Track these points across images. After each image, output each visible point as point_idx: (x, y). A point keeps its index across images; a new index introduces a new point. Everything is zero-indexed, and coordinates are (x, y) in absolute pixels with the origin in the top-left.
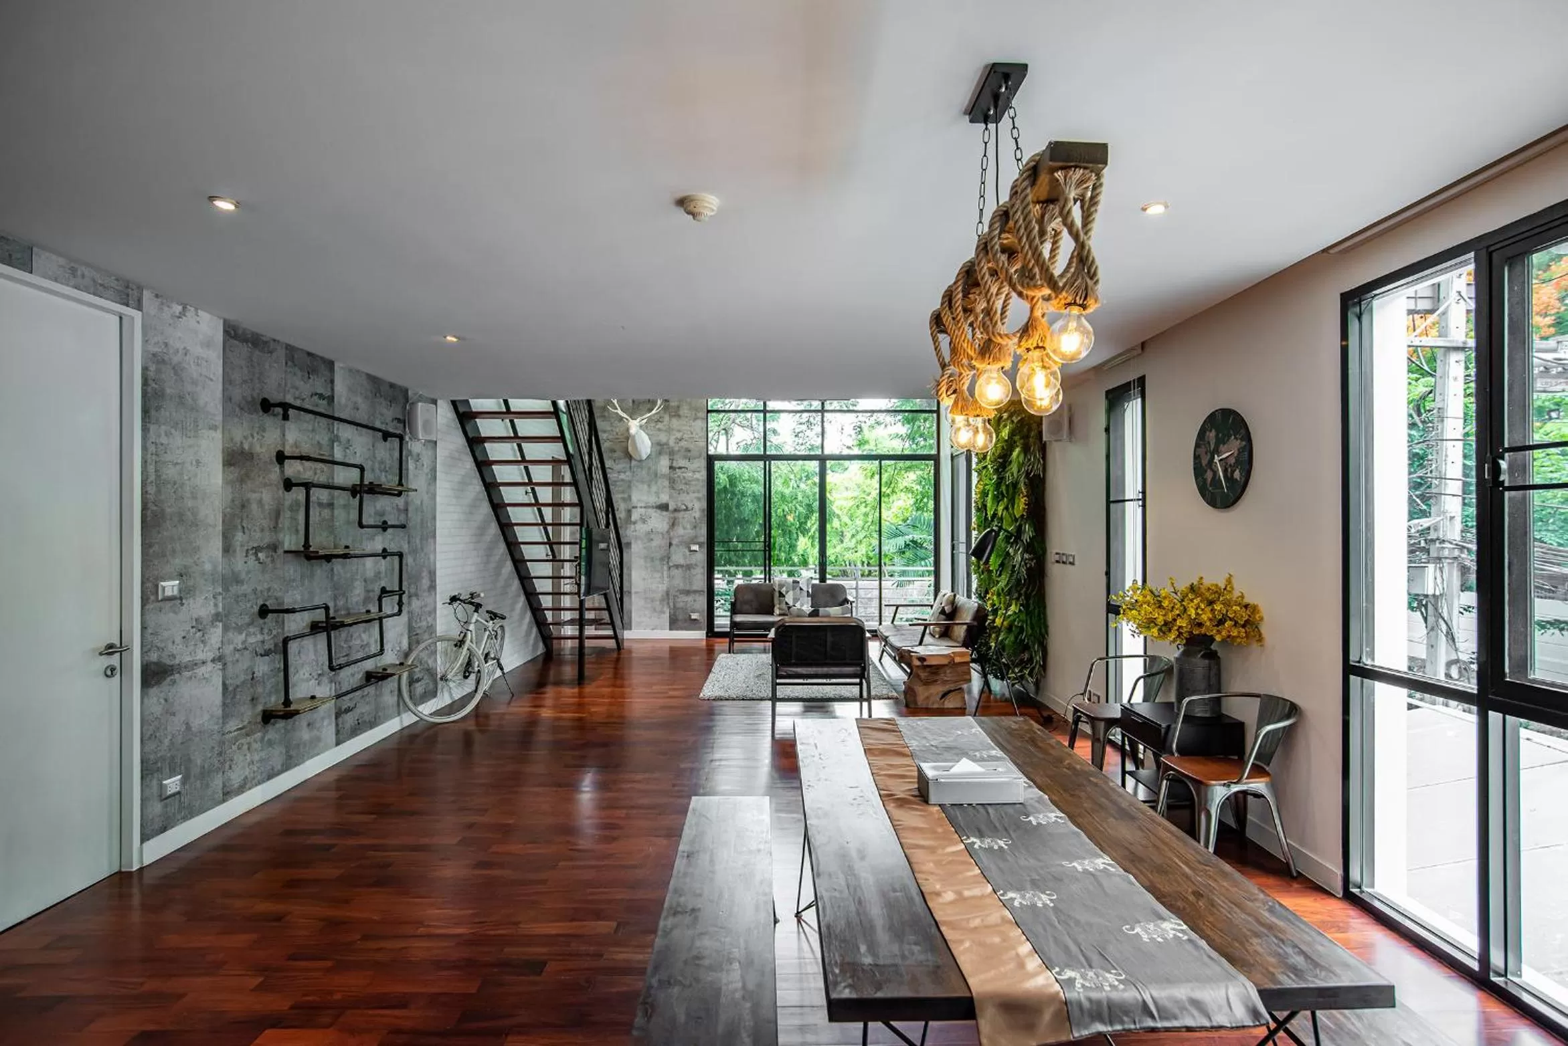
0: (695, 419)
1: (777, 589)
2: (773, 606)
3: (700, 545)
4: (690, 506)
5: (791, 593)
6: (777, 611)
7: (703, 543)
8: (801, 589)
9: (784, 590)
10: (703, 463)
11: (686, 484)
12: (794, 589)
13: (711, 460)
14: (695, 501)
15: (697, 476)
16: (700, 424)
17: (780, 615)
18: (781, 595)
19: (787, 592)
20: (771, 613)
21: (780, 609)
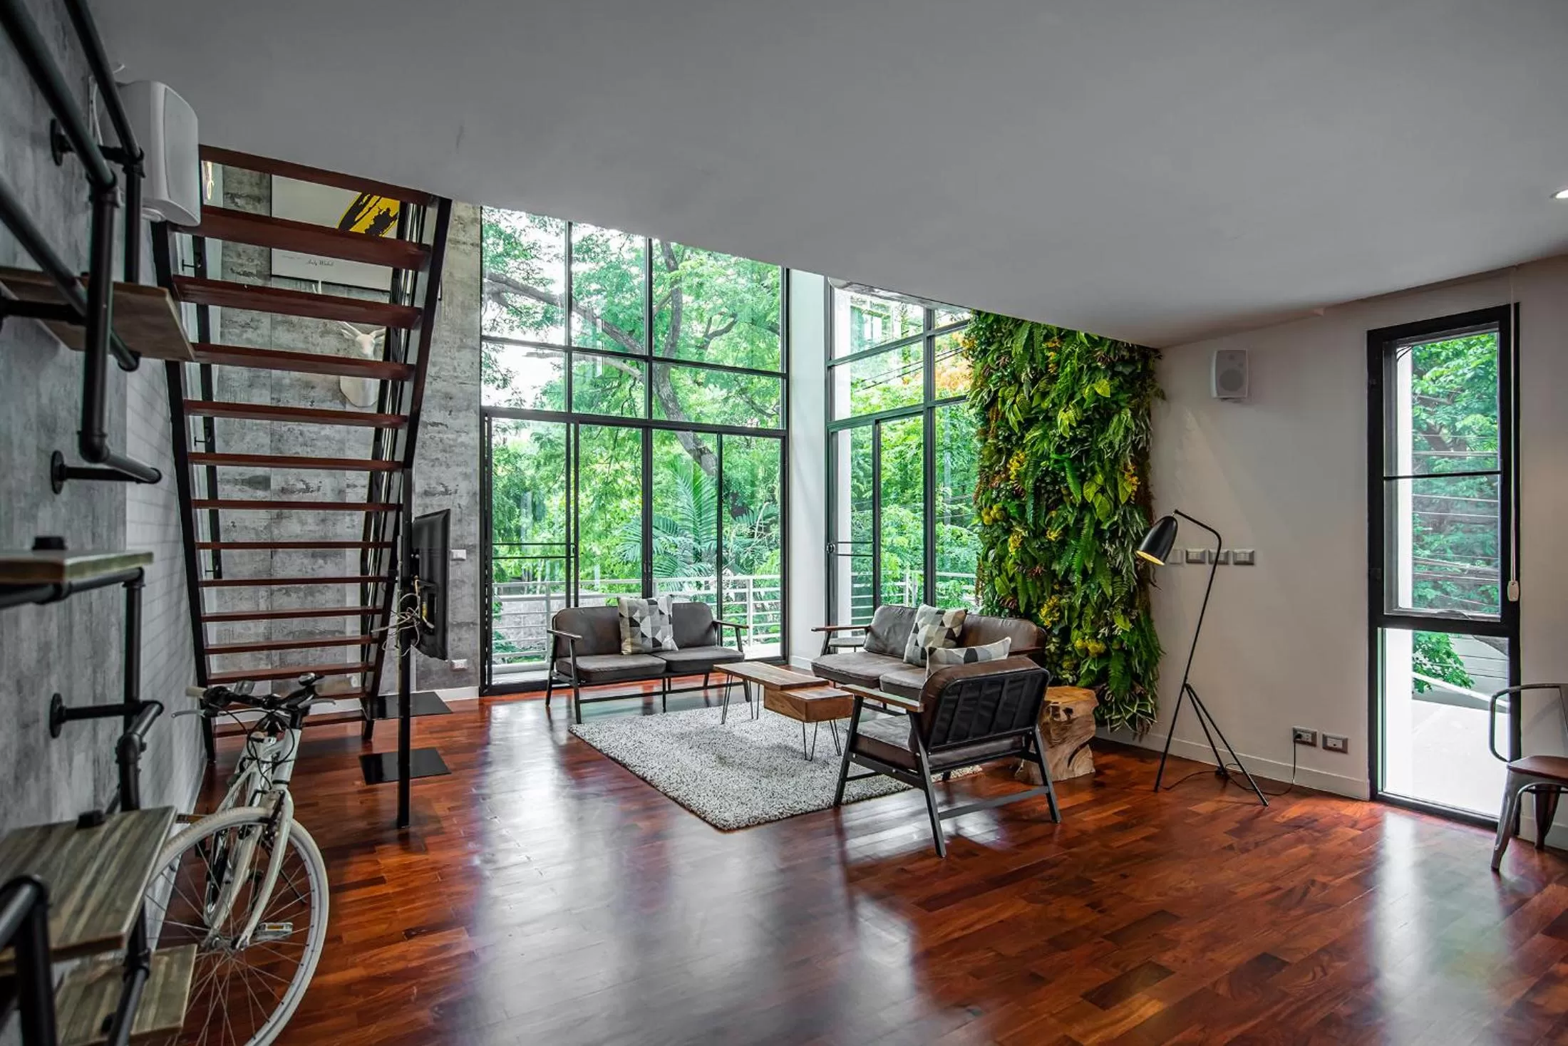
0: (460, 348)
1: (626, 614)
2: (619, 640)
3: (469, 550)
4: (451, 487)
5: (648, 619)
6: (627, 648)
7: (474, 546)
8: (661, 613)
9: (636, 616)
10: (474, 420)
11: (445, 451)
12: (651, 613)
13: (486, 414)
14: (460, 478)
15: (463, 438)
16: (467, 356)
17: (634, 653)
18: (634, 623)
19: (642, 619)
20: (617, 651)
21: (633, 644)
